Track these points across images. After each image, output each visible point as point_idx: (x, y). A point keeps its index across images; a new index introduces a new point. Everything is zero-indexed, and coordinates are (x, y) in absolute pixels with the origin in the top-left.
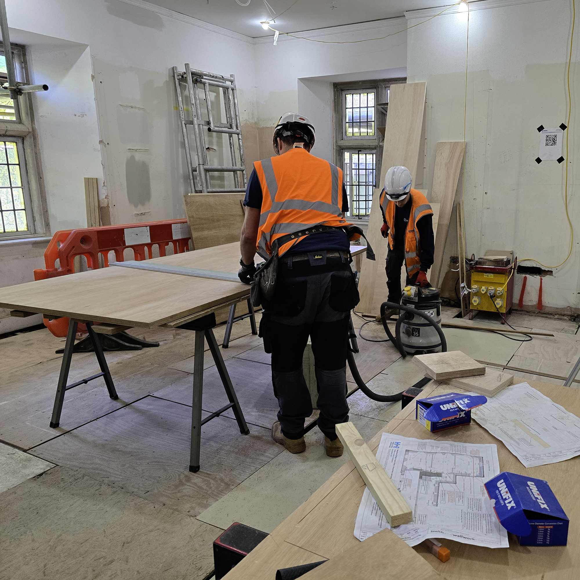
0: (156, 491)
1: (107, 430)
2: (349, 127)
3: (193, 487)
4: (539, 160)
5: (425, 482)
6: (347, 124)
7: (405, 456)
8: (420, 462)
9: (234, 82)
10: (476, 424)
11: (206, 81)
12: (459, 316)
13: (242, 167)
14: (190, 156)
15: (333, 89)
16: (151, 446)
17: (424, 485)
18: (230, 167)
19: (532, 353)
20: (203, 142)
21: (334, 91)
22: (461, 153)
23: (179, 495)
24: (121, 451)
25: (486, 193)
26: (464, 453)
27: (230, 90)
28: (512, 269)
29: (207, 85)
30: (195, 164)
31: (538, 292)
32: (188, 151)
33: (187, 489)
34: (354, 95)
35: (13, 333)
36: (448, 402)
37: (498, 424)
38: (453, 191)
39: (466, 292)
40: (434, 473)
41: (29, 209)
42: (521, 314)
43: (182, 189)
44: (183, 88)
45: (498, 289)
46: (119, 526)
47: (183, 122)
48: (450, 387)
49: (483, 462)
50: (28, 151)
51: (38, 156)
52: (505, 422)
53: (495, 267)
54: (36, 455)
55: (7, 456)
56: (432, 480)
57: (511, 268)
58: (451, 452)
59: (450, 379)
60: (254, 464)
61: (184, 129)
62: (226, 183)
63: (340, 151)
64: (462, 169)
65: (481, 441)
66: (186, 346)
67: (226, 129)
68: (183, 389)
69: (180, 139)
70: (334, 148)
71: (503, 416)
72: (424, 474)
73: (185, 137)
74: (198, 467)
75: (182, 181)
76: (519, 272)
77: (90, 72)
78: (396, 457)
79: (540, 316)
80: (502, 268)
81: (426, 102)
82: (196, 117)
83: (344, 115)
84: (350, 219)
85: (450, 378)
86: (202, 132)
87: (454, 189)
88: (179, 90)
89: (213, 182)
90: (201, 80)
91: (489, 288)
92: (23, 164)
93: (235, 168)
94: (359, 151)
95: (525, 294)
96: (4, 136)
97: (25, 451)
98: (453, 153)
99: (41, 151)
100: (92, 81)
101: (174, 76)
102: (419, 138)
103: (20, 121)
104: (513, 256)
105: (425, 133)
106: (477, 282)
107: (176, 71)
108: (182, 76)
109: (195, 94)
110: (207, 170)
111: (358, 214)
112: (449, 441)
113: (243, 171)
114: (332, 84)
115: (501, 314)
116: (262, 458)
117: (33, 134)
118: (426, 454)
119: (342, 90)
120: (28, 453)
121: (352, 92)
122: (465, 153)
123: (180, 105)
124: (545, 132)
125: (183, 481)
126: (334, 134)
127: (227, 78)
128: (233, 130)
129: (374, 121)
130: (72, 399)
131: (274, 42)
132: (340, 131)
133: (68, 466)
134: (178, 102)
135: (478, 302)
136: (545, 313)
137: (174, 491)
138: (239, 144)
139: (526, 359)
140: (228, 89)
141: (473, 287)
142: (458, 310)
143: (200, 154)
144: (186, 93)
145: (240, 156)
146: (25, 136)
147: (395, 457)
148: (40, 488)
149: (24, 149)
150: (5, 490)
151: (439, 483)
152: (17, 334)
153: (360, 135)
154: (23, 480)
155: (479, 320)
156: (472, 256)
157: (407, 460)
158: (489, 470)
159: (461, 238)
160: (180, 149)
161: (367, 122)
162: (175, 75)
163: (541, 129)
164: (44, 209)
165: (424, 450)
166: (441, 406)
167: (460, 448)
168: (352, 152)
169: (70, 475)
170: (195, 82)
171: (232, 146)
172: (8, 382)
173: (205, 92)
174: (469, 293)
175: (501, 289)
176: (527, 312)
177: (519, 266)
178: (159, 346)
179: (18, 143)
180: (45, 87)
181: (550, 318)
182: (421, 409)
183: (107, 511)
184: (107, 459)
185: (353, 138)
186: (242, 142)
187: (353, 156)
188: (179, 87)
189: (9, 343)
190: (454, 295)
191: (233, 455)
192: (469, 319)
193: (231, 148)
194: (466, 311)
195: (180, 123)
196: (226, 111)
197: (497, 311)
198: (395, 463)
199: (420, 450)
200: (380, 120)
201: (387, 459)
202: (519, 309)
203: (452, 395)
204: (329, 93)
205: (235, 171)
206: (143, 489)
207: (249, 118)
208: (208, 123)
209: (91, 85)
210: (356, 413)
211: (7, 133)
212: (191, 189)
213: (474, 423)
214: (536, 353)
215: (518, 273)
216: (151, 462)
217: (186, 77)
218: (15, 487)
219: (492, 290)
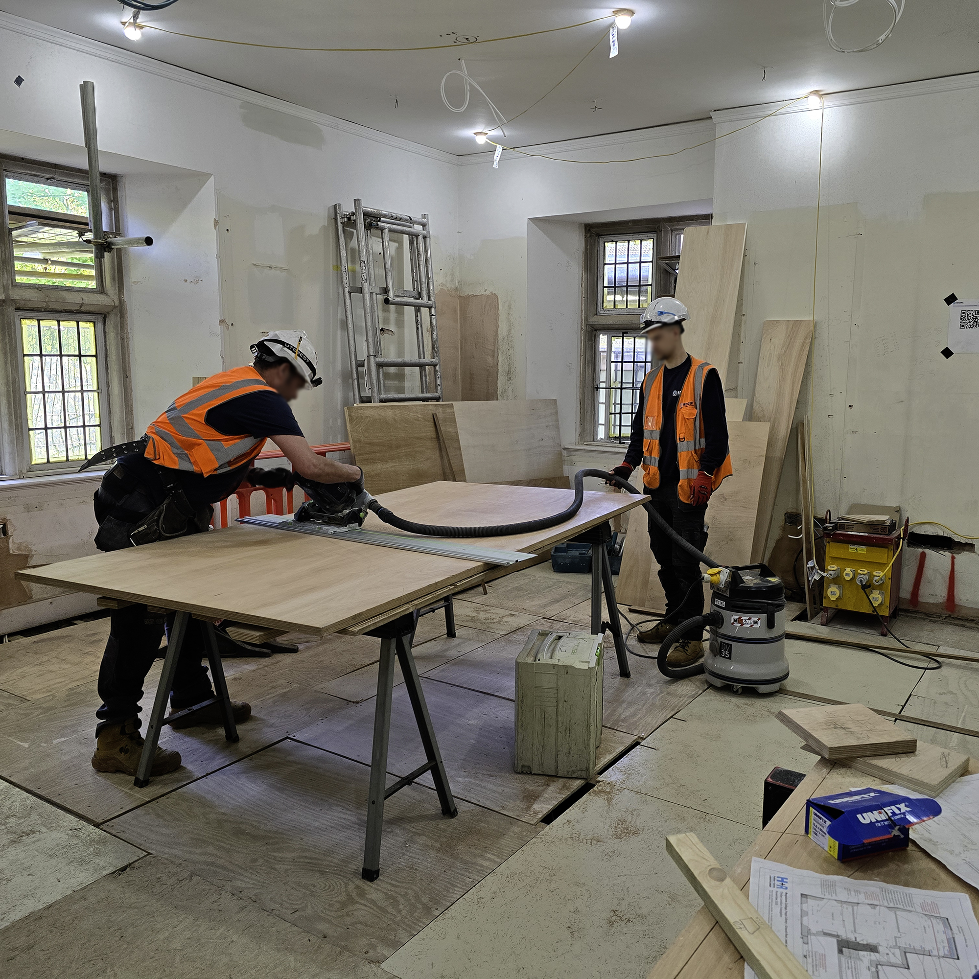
0: (309, 911)
1: (224, 796)
2: (609, 293)
3: (370, 908)
4: (947, 353)
5: (849, 961)
6: (606, 290)
7: (802, 907)
8: (833, 919)
9: (427, 226)
10: (917, 850)
11: (386, 225)
12: (802, 617)
13: (433, 360)
14: (355, 342)
15: (584, 234)
16: (297, 828)
17: (850, 967)
18: (415, 359)
19: (944, 693)
20: (377, 321)
21: (586, 237)
22: (806, 338)
23: (348, 920)
24: (248, 834)
25: (850, 406)
26: (910, 909)
27: (421, 238)
28: (901, 538)
29: (386, 231)
30: (362, 356)
31: (947, 580)
32: (351, 334)
33: (361, 912)
34: (618, 243)
35: (68, 622)
36: (871, 809)
37: (960, 853)
38: (791, 402)
39: (817, 577)
40: (863, 945)
41: (105, 425)
42: (916, 618)
43: (339, 393)
44: (349, 236)
45: (875, 573)
46: (254, 971)
47: (347, 290)
48: (853, 772)
49: (951, 930)
50: (111, 335)
51: (126, 344)
52: (972, 849)
53: (870, 535)
54: (114, 832)
55: (70, 832)
56: (863, 958)
57: (899, 537)
58: (886, 904)
59: (853, 759)
60: (470, 873)
61: (348, 301)
62: (407, 384)
63: (592, 333)
64: (808, 364)
65: (935, 885)
66: (341, 654)
67: (411, 300)
68: (340, 728)
69: (340, 315)
70: (582, 328)
71: (965, 837)
72: (844, 945)
73: (349, 313)
74: (377, 873)
75: (339, 381)
76: (911, 543)
77: (213, 216)
78: (786, 906)
79: (951, 624)
80: (882, 536)
81: (745, 256)
82: (368, 282)
83: (601, 274)
84: (605, 444)
85: (852, 757)
86: (375, 305)
87: (794, 397)
88: (343, 239)
89: (389, 383)
90: (378, 225)
91: (859, 571)
92: (102, 356)
93: (422, 360)
94: (623, 333)
95: (922, 584)
96: (77, 313)
97: (97, 825)
98: (791, 339)
99: (130, 336)
100: (215, 228)
101: (336, 219)
102: (733, 314)
103: (101, 289)
104: (901, 516)
105: (742, 305)
106: (835, 559)
107: (340, 210)
108: (349, 219)
109: (367, 245)
110: (380, 365)
111: (618, 436)
112: (876, 880)
113: (435, 366)
114: (583, 225)
115: (881, 619)
116: (480, 861)
117: (120, 310)
118: (840, 905)
119: (599, 235)
120: (102, 829)
121: (616, 238)
122: (813, 338)
123: (343, 263)
124: (959, 304)
125: (354, 895)
126: (583, 306)
127: (417, 220)
128: (423, 302)
129: (651, 285)
130: (166, 739)
131: (495, 163)
132: (594, 301)
133: (167, 855)
134: (341, 259)
135: (838, 595)
136: (961, 619)
137: (339, 913)
138: (431, 323)
139: (935, 703)
140: (417, 236)
141: (829, 568)
142: (799, 606)
143: (370, 340)
144: (354, 243)
145: (432, 342)
146: (108, 313)
147: (784, 906)
148: (124, 893)
149: (105, 332)
150: (69, 892)
151: (877, 965)
152: (75, 622)
153: (627, 307)
154: (96, 877)
155: (838, 626)
156: (827, 513)
157: (807, 914)
158: (967, 946)
159: (805, 482)
160: (339, 332)
161: (640, 286)
162: (338, 217)
163: (951, 299)
164: (127, 425)
165: (834, 897)
166: (859, 816)
167: (899, 896)
168: (611, 335)
169: (169, 872)
170: (369, 227)
171: (419, 326)
172: (66, 704)
173: (383, 242)
174: (823, 577)
175: (882, 574)
176: (926, 614)
177: (912, 534)
178: (298, 651)
179: (96, 323)
180: (149, 241)
181: (971, 628)
182: (818, 816)
183: (233, 942)
184: (228, 847)
185: (614, 312)
186: (436, 321)
187: (613, 341)
188: (343, 235)
189: (63, 637)
190: (791, 579)
191: (433, 853)
192: (822, 625)
193: (418, 328)
194: (815, 608)
195: (341, 291)
196: (412, 271)
197: (873, 612)
198: (786, 919)
199: (828, 896)
200: (662, 282)
201: (771, 909)
202: (911, 608)
203: (872, 794)
204: (577, 241)
205: (422, 366)
206: (288, 905)
207: (446, 281)
208: (386, 291)
209: (212, 234)
210: (636, 790)
211: (83, 309)
212: (354, 395)
213: (914, 848)
214: (951, 693)
215: (908, 546)
216: (298, 858)
217: (355, 220)
218: (85, 888)
219: (864, 574)
